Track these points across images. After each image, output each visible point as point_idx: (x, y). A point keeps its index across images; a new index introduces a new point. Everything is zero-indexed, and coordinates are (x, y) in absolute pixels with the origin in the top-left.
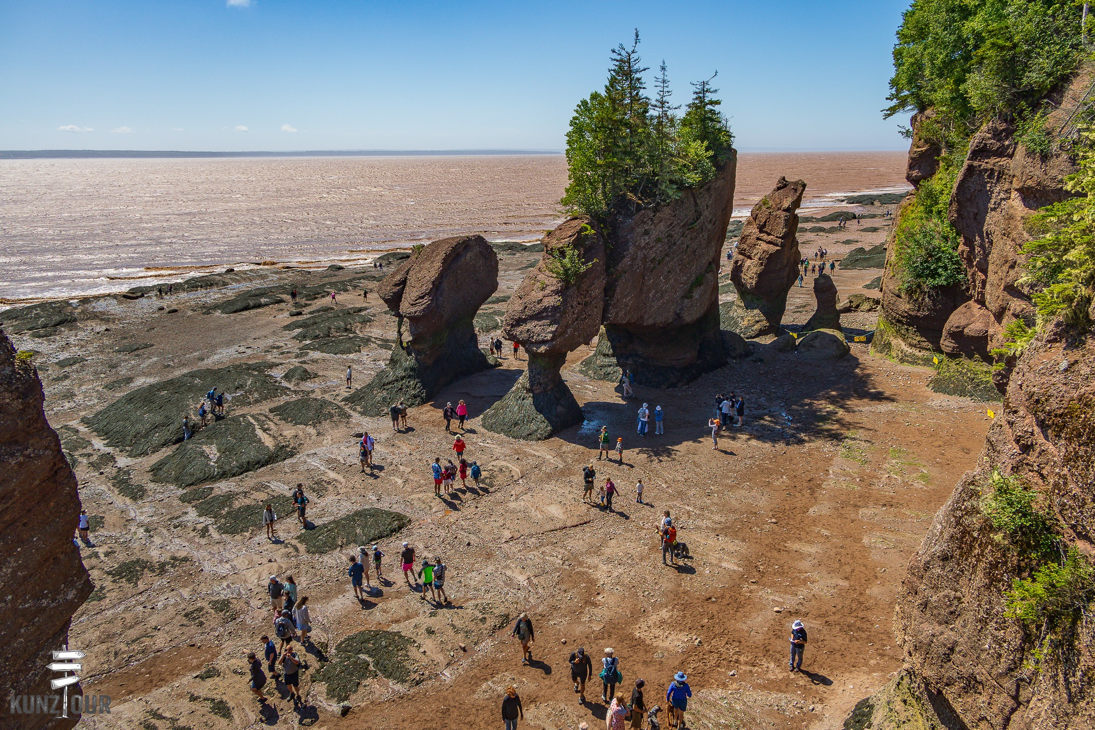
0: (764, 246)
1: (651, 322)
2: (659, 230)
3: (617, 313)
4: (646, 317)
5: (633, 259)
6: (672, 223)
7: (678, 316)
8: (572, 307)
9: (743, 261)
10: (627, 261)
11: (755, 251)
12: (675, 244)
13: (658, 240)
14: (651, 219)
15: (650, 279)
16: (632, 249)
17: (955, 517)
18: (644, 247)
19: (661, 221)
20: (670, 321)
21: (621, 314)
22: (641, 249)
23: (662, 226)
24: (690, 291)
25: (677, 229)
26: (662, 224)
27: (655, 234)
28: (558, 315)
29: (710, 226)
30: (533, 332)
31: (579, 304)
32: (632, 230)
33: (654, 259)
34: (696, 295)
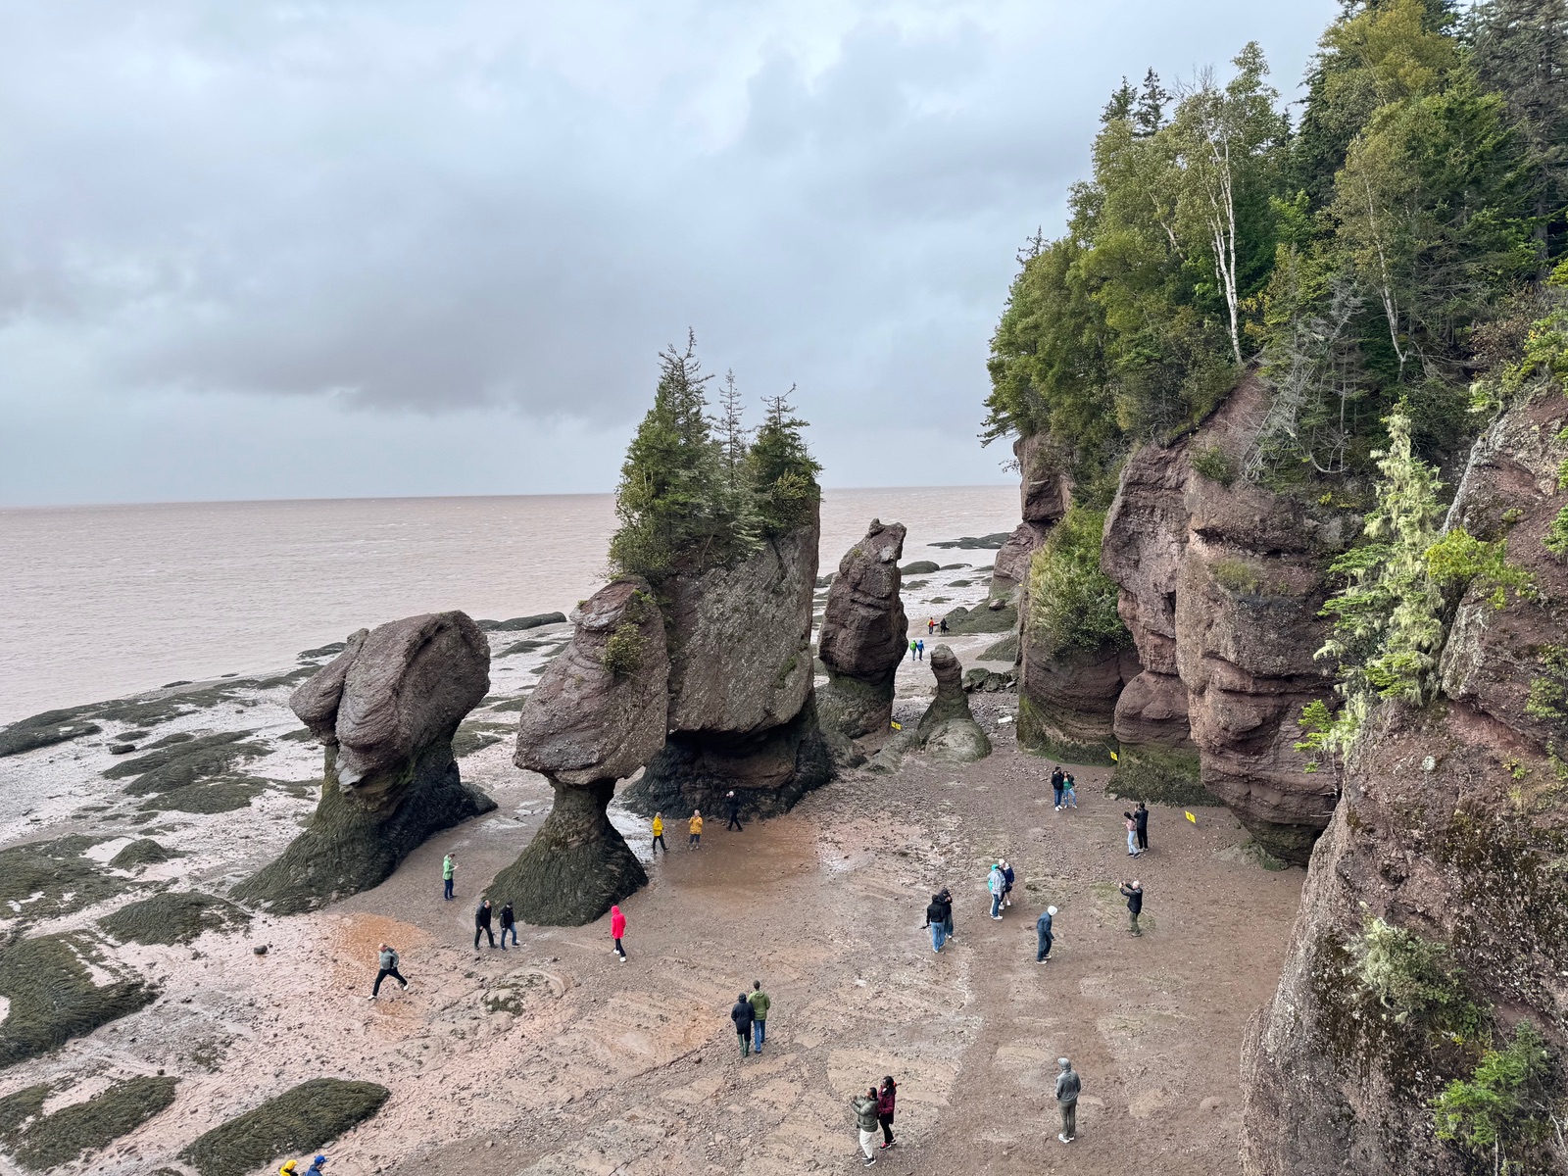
0: (863, 612)
1: (732, 725)
2: (735, 595)
3: (687, 716)
4: (726, 717)
5: (705, 636)
6: (752, 584)
7: (769, 713)
8: (626, 711)
9: (835, 633)
10: (696, 639)
11: (850, 618)
12: (757, 612)
13: (736, 610)
14: (725, 580)
15: (727, 664)
16: (702, 623)
17: (1317, 992)
18: (718, 619)
19: (737, 582)
20: (759, 720)
21: (693, 716)
22: (714, 622)
23: (739, 590)
24: (782, 677)
25: (758, 593)
26: (739, 586)
27: (730, 600)
28: (606, 724)
29: (798, 587)
30: (569, 754)
31: (635, 706)
32: (700, 595)
33: (732, 635)
34: (789, 682)
